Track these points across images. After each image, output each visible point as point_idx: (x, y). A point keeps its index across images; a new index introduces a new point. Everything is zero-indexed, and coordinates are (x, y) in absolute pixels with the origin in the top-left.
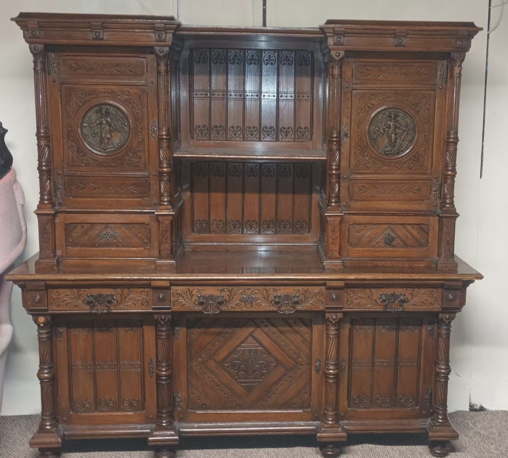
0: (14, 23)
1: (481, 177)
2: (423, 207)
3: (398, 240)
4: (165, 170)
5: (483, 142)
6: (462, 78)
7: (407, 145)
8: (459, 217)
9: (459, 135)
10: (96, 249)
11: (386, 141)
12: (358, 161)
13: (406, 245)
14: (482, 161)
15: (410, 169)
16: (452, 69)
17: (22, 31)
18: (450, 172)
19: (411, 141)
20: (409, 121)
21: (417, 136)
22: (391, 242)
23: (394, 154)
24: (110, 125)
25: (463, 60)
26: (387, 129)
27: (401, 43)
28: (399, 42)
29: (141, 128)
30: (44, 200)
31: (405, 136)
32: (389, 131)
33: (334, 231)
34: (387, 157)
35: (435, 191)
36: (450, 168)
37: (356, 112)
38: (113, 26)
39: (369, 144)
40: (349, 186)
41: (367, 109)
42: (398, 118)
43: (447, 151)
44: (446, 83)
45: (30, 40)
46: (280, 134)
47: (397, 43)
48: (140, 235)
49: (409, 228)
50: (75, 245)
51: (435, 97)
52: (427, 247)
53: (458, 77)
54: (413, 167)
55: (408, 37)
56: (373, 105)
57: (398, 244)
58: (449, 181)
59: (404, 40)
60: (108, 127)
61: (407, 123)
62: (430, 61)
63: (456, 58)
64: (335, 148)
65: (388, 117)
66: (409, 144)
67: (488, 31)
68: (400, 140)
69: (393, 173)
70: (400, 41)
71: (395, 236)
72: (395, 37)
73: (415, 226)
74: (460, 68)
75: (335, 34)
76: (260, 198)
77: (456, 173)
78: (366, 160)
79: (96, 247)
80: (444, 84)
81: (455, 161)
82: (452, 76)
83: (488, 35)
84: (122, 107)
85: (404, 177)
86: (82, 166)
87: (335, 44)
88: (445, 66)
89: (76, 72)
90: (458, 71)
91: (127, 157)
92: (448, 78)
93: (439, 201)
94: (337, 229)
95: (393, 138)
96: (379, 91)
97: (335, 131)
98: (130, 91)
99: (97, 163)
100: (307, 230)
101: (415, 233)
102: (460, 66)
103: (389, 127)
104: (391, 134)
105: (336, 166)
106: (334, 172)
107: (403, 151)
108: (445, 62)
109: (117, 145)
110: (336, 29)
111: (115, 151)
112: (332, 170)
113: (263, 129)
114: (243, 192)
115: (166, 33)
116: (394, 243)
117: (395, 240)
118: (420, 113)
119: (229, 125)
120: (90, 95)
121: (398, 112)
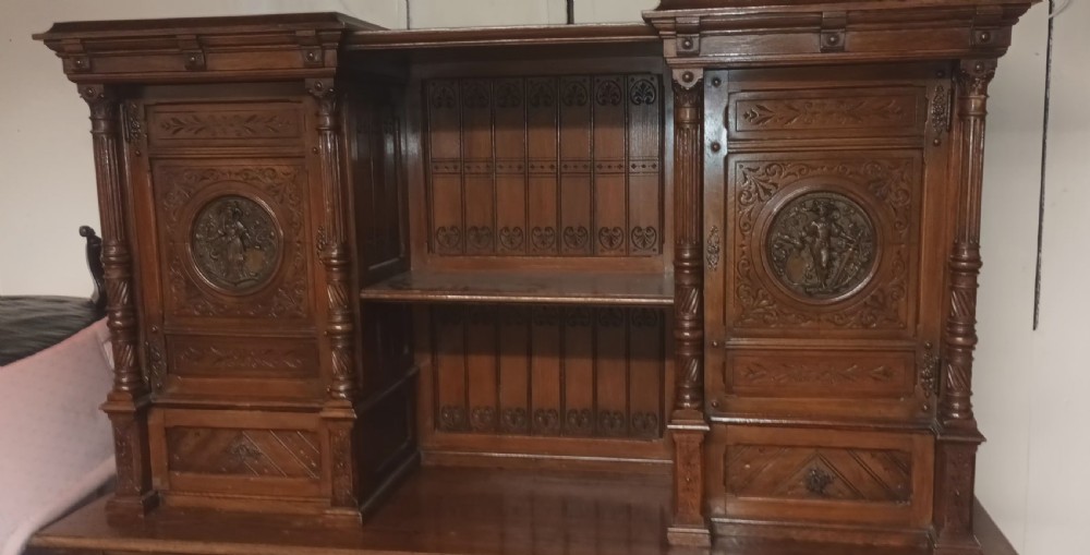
0: (41, 43)
1: (1034, 328)
2: (898, 411)
3: (838, 484)
4: (339, 327)
5: (1039, 251)
6: (988, 118)
7: (858, 273)
8: (983, 443)
9: (983, 252)
10: (221, 477)
11: (808, 265)
12: (744, 309)
13: (856, 495)
14: (1037, 293)
15: (866, 326)
16: (964, 99)
17: (59, 61)
18: (960, 339)
19: (866, 266)
20: (861, 220)
21: (879, 251)
22: (822, 487)
23: (828, 293)
24: (242, 238)
25: (990, 76)
26: (809, 239)
27: (834, 42)
28: (829, 42)
29: (299, 242)
30: (122, 384)
31: (852, 253)
32: (814, 242)
33: (689, 464)
34: (812, 301)
35: (926, 378)
36: (961, 330)
37: (738, 203)
38: (218, 40)
39: (768, 271)
40: (724, 364)
41: (762, 194)
42: (836, 214)
43: (952, 288)
44: (950, 130)
45: (76, 76)
46: (598, 241)
47: (826, 44)
48: (302, 452)
49: (866, 457)
50: (185, 468)
51: (923, 163)
52: (906, 500)
53: (980, 116)
54: (872, 322)
55: (854, 30)
56: (775, 185)
57: (840, 492)
58: (959, 360)
59: (842, 36)
60: (239, 240)
61: (855, 224)
62: (909, 82)
63: (973, 74)
64: (687, 282)
65: (811, 210)
66: (862, 271)
67: (1050, 12)
68: (841, 262)
69: (823, 337)
70: (832, 39)
71: (831, 475)
72: (818, 32)
73: (879, 454)
74: (983, 96)
75: (678, 33)
76: (562, 366)
77: (975, 340)
78: (763, 307)
79: (221, 473)
80: (945, 133)
81: (973, 313)
82: (964, 115)
83: (1050, 21)
84: (263, 203)
85: (851, 344)
86: (196, 316)
87: (680, 55)
88: (946, 91)
89: (176, 136)
90: (979, 102)
91: (275, 298)
92: (954, 120)
93: (935, 401)
94: (696, 460)
95: (824, 258)
96: (791, 154)
97: (688, 246)
98: (277, 168)
99: (221, 310)
100: (657, 431)
101: (878, 468)
102: (984, 91)
103: (814, 233)
104: (820, 250)
105: (690, 321)
106: (687, 334)
107: (848, 287)
108: (946, 84)
109: (257, 275)
110: (678, 19)
111: (252, 287)
112: (684, 329)
113: (565, 234)
114: (529, 354)
115: (324, 49)
116: (830, 489)
117: (830, 482)
118: (887, 201)
119: (501, 225)
120: (204, 178)
121: (835, 201)
